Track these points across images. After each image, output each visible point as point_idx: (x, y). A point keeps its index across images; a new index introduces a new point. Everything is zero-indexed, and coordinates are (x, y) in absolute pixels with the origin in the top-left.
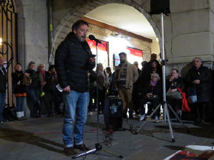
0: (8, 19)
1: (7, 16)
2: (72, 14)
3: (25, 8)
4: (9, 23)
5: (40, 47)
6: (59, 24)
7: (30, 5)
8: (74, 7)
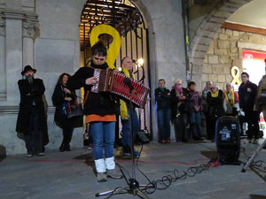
0: (137, 36)
1: (136, 33)
2: (208, 21)
3: (154, 22)
4: (139, 40)
5: (176, 63)
6: (195, 34)
7: (161, 18)
8: (210, 13)
